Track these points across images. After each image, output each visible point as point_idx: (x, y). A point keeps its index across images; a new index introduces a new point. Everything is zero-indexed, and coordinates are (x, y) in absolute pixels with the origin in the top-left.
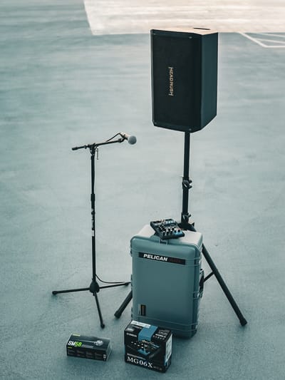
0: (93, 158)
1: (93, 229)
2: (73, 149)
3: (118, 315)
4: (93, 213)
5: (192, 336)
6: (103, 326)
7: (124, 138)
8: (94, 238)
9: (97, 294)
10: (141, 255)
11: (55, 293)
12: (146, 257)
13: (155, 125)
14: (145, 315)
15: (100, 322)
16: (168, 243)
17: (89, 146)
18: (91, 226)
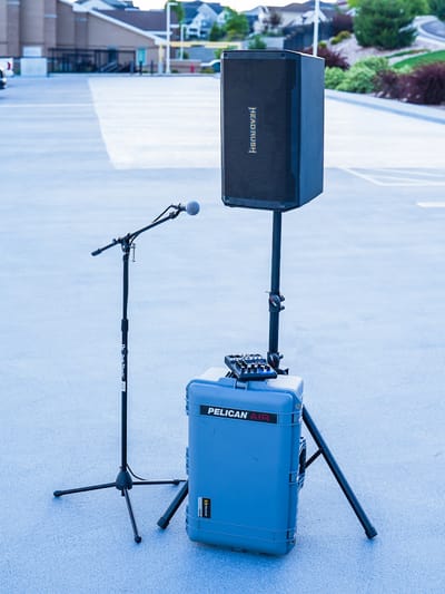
0: (126, 258)
1: (125, 379)
2: (94, 254)
3: (164, 524)
4: (125, 352)
5: (288, 552)
6: (138, 540)
7: (180, 209)
8: (125, 395)
9: (129, 491)
10: (204, 410)
11: (58, 494)
12: (212, 414)
13: (226, 204)
14: (209, 516)
15: (133, 533)
16: (249, 389)
17: (120, 241)
18: (121, 374)
